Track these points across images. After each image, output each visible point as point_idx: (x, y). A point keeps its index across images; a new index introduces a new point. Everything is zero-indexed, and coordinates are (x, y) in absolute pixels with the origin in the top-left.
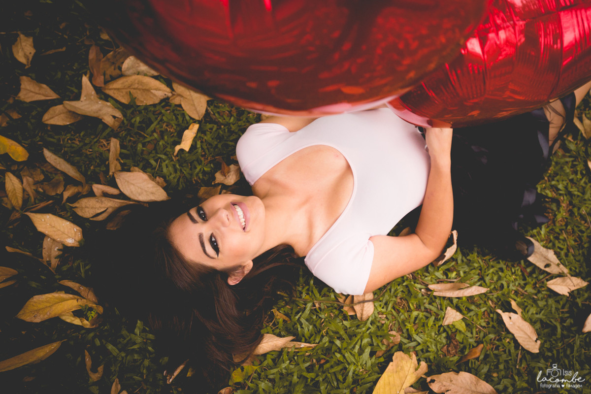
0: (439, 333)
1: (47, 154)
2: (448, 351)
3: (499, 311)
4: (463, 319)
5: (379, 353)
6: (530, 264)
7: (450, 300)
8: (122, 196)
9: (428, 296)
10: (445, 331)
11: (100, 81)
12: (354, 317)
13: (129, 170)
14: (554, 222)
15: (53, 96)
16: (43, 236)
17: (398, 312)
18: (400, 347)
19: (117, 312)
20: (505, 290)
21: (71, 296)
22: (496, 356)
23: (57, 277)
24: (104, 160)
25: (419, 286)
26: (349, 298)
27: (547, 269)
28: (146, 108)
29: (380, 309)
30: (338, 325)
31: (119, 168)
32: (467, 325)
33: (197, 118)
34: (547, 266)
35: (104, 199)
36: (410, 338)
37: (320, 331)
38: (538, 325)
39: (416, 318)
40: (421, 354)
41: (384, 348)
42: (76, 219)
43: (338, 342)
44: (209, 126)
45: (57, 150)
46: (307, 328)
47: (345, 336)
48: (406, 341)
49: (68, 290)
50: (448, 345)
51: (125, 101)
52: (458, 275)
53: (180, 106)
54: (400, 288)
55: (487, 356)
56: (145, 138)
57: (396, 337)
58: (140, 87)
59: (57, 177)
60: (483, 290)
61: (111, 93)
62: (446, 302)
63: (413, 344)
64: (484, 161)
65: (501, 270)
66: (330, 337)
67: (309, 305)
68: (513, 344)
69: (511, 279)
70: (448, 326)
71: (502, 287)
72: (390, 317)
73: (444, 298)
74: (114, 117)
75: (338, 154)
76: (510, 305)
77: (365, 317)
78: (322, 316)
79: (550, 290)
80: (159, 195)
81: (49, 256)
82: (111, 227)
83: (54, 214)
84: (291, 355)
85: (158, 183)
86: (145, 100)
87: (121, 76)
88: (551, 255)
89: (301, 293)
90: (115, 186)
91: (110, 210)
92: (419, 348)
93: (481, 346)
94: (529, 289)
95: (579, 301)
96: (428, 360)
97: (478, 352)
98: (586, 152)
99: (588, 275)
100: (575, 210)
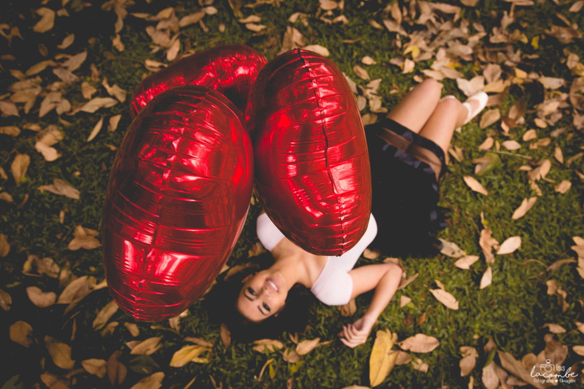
2: (407, 323)
3: (431, 290)
4: (412, 301)
6: (442, 255)
10: (402, 311)
14: (452, 224)
20: (432, 275)
21: (193, 347)
22: (434, 317)
23: (182, 336)
27: (454, 256)
32: (415, 303)
34: (453, 253)
38: (455, 292)
40: (392, 328)
46: (325, 332)
48: (381, 323)
49: (190, 344)
50: (406, 318)
55: (429, 319)
62: (399, 293)
63: (386, 323)
65: (427, 263)
68: (443, 309)
69: (433, 266)
70: (404, 307)
71: (429, 274)
76: (436, 284)
79: (458, 268)
81: (174, 325)
84: (320, 350)
88: (454, 246)
92: (390, 325)
93: (425, 314)
94: (446, 270)
95: (476, 271)
96: (396, 332)
97: (424, 318)
98: (462, 171)
99: (478, 251)
100: (463, 212)
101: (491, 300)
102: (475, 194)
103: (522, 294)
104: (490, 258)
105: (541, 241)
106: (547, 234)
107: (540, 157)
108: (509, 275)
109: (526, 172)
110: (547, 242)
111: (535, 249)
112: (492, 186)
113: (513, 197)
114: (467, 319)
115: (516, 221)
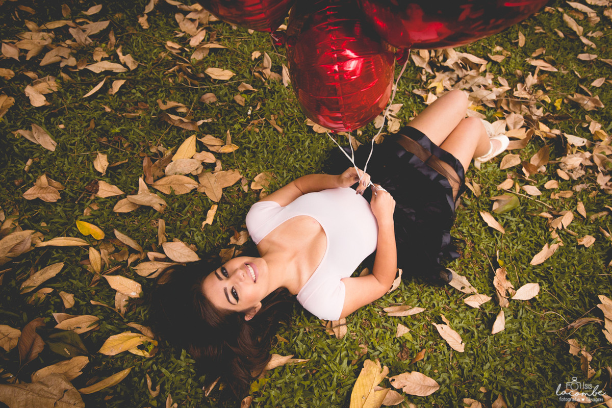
0: (394, 344)
1: (117, 233)
2: (402, 356)
3: (434, 324)
4: (410, 332)
5: (354, 362)
6: (452, 287)
7: (400, 318)
8: (167, 259)
9: (384, 316)
10: (398, 341)
11: (150, 180)
12: (334, 336)
13: (171, 241)
14: (463, 256)
15: (120, 192)
16: (115, 291)
17: (364, 330)
18: (368, 356)
19: (168, 344)
20: (437, 308)
21: (135, 334)
22: (435, 356)
23: (126, 320)
24: (154, 235)
25: (377, 310)
26: (329, 323)
27: (463, 291)
28: (182, 196)
29: (351, 329)
30: (323, 343)
31: (166, 240)
32: (413, 336)
33: (216, 201)
34: (463, 288)
35: (155, 263)
36: (374, 348)
37: (310, 349)
38: (462, 331)
39: (377, 334)
40: (384, 360)
41: (357, 358)
42: (137, 278)
43: (324, 356)
44: (225, 206)
45: (123, 230)
46: (301, 348)
47: (329, 351)
48: (371, 351)
49: (133, 330)
50: (401, 352)
51: (167, 192)
52: (403, 299)
53: (204, 193)
54: (364, 312)
55: (429, 358)
56: (181, 217)
57: (365, 349)
58: (177, 183)
59: (123, 249)
60: (422, 310)
61: (158, 188)
62: (397, 320)
63: (377, 353)
64: (413, 218)
65: (432, 293)
66: (318, 353)
67: (302, 330)
68: (446, 347)
69: (439, 299)
70: (400, 338)
71: (434, 305)
72: (358, 334)
73: (395, 317)
74: (161, 205)
75: (315, 221)
76: (441, 318)
77: (341, 336)
78: (311, 337)
79: (466, 305)
80: (193, 257)
81: (120, 306)
82: (162, 282)
83: (122, 275)
84: (292, 368)
85: (192, 249)
86: (180, 191)
87: (164, 176)
88: (464, 280)
89: (295, 321)
90: (163, 252)
91: (160, 270)
92: (381, 356)
93: (424, 350)
94: (452, 305)
95: (487, 311)
96: (388, 365)
97: (422, 355)
98: (478, 206)
99: (491, 292)
100: (476, 246)
101: (502, 349)
102: (491, 230)
103: (538, 349)
104: (503, 302)
105: (561, 294)
106: (568, 288)
107: (562, 208)
108: (524, 325)
109: (547, 219)
110: (569, 296)
111: (553, 301)
112: (509, 226)
113: (531, 241)
114: (473, 366)
115: (534, 267)
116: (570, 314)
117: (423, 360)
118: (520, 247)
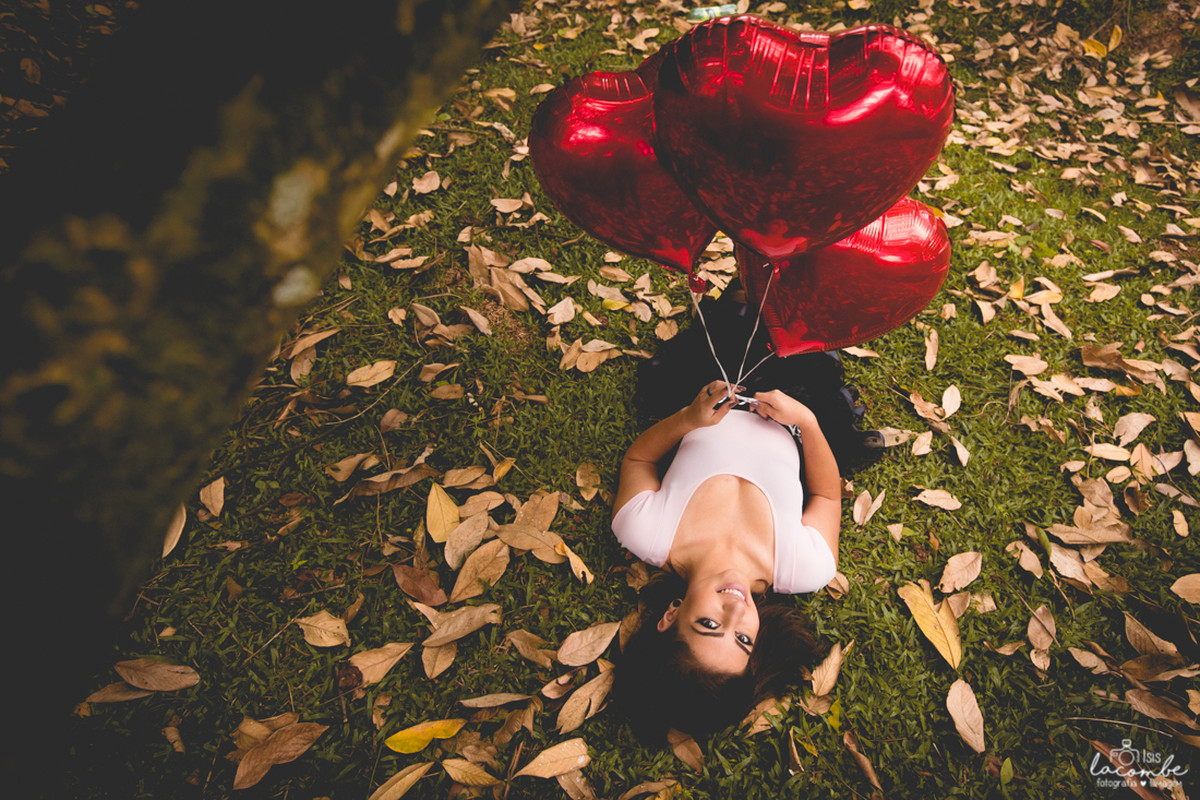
1: (470, 703)
2: (922, 557)
3: (915, 498)
4: (904, 525)
5: (891, 604)
6: (889, 448)
7: (878, 518)
10: (904, 545)
12: (843, 597)
15: (407, 646)
16: (554, 779)
17: (863, 563)
18: (895, 586)
20: (899, 481)
24: (518, 664)
27: (900, 442)
28: (502, 582)
29: (847, 575)
31: (553, 651)
32: (910, 527)
34: (897, 440)
35: (572, 696)
36: (889, 573)
38: (940, 486)
39: (879, 555)
40: (913, 576)
41: (887, 597)
48: (891, 578)
50: (916, 553)
51: (478, 591)
55: (942, 537)
56: (531, 609)
57: (883, 582)
59: (503, 716)
61: (463, 597)
62: (880, 524)
63: (898, 576)
65: (881, 469)
68: (944, 514)
69: (892, 470)
70: (902, 540)
71: (895, 481)
74: (495, 612)
76: (914, 488)
79: (919, 457)
81: (578, 791)
88: (891, 430)
90: (566, 669)
91: (594, 698)
92: (904, 575)
93: (931, 534)
94: (908, 467)
95: (940, 448)
96: (920, 576)
97: (935, 541)
99: (925, 425)
100: (870, 388)
104: (945, 427)
105: (977, 381)
106: (976, 369)
108: (978, 436)
110: (983, 378)
111: (977, 394)
115: (934, 372)
116: (999, 395)
117: (940, 545)
118: (904, 359)
